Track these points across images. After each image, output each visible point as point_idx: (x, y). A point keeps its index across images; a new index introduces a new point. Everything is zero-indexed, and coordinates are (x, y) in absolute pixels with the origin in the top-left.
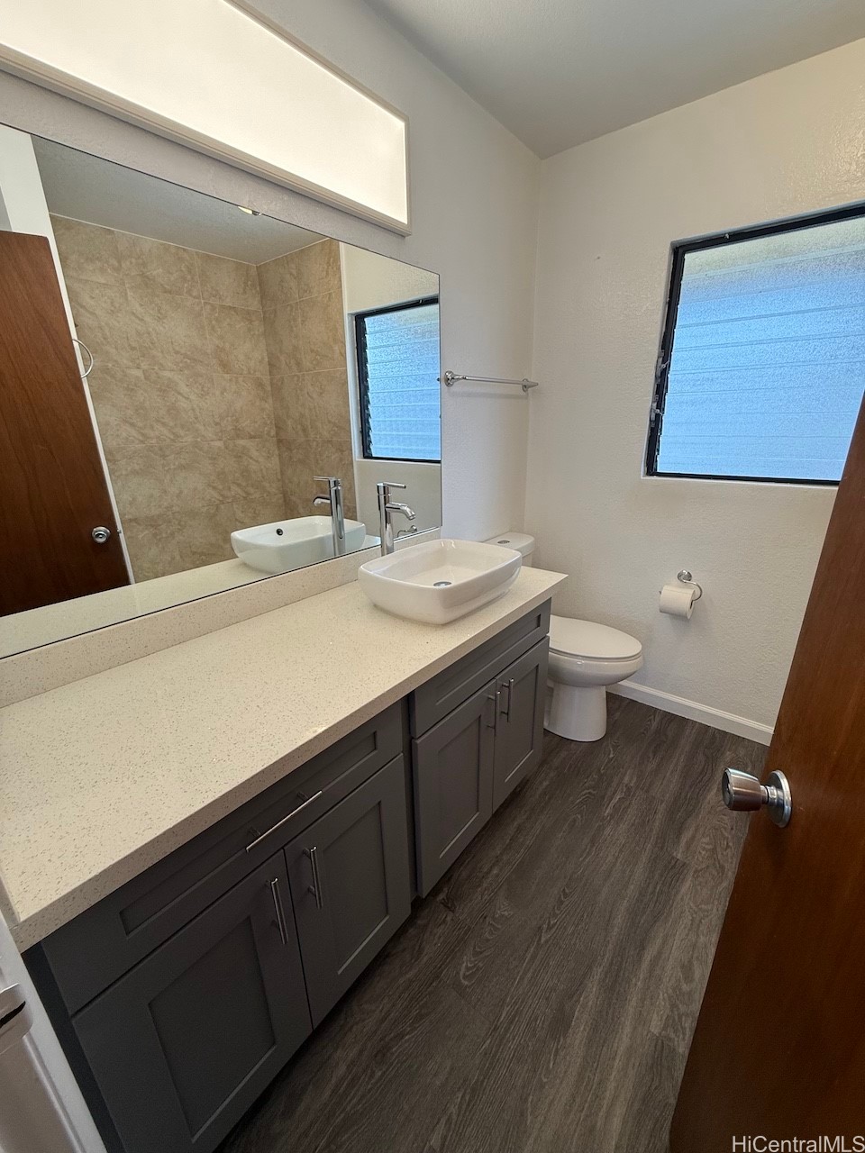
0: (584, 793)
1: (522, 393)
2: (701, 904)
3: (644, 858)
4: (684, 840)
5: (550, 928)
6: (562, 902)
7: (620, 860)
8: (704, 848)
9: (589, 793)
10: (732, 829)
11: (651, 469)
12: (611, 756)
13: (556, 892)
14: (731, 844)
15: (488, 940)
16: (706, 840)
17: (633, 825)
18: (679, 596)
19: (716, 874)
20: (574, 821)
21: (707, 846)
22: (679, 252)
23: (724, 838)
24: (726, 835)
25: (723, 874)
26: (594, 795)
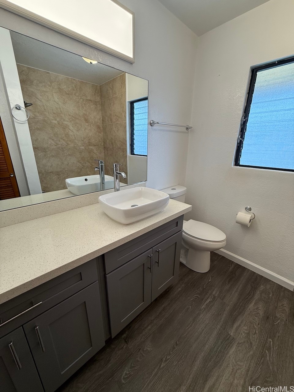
0: (195, 296)
1: (187, 131)
2: (238, 361)
3: (215, 332)
4: (235, 326)
5: (166, 361)
6: (174, 348)
7: (204, 331)
8: (244, 332)
9: (197, 297)
10: (259, 324)
11: (237, 163)
12: (210, 280)
13: (173, 342)
14: (257, 332)
15: (138, 361)
16: (246, 328)
17: (213, 315)
18: (244, 217)
19: (248, 346)
20: (188, 309)
21: (245, 331)
22: (254, 71)
23: (254, 329)
24: (256, 327)
25: (251, 347)
26: (199, 298)
